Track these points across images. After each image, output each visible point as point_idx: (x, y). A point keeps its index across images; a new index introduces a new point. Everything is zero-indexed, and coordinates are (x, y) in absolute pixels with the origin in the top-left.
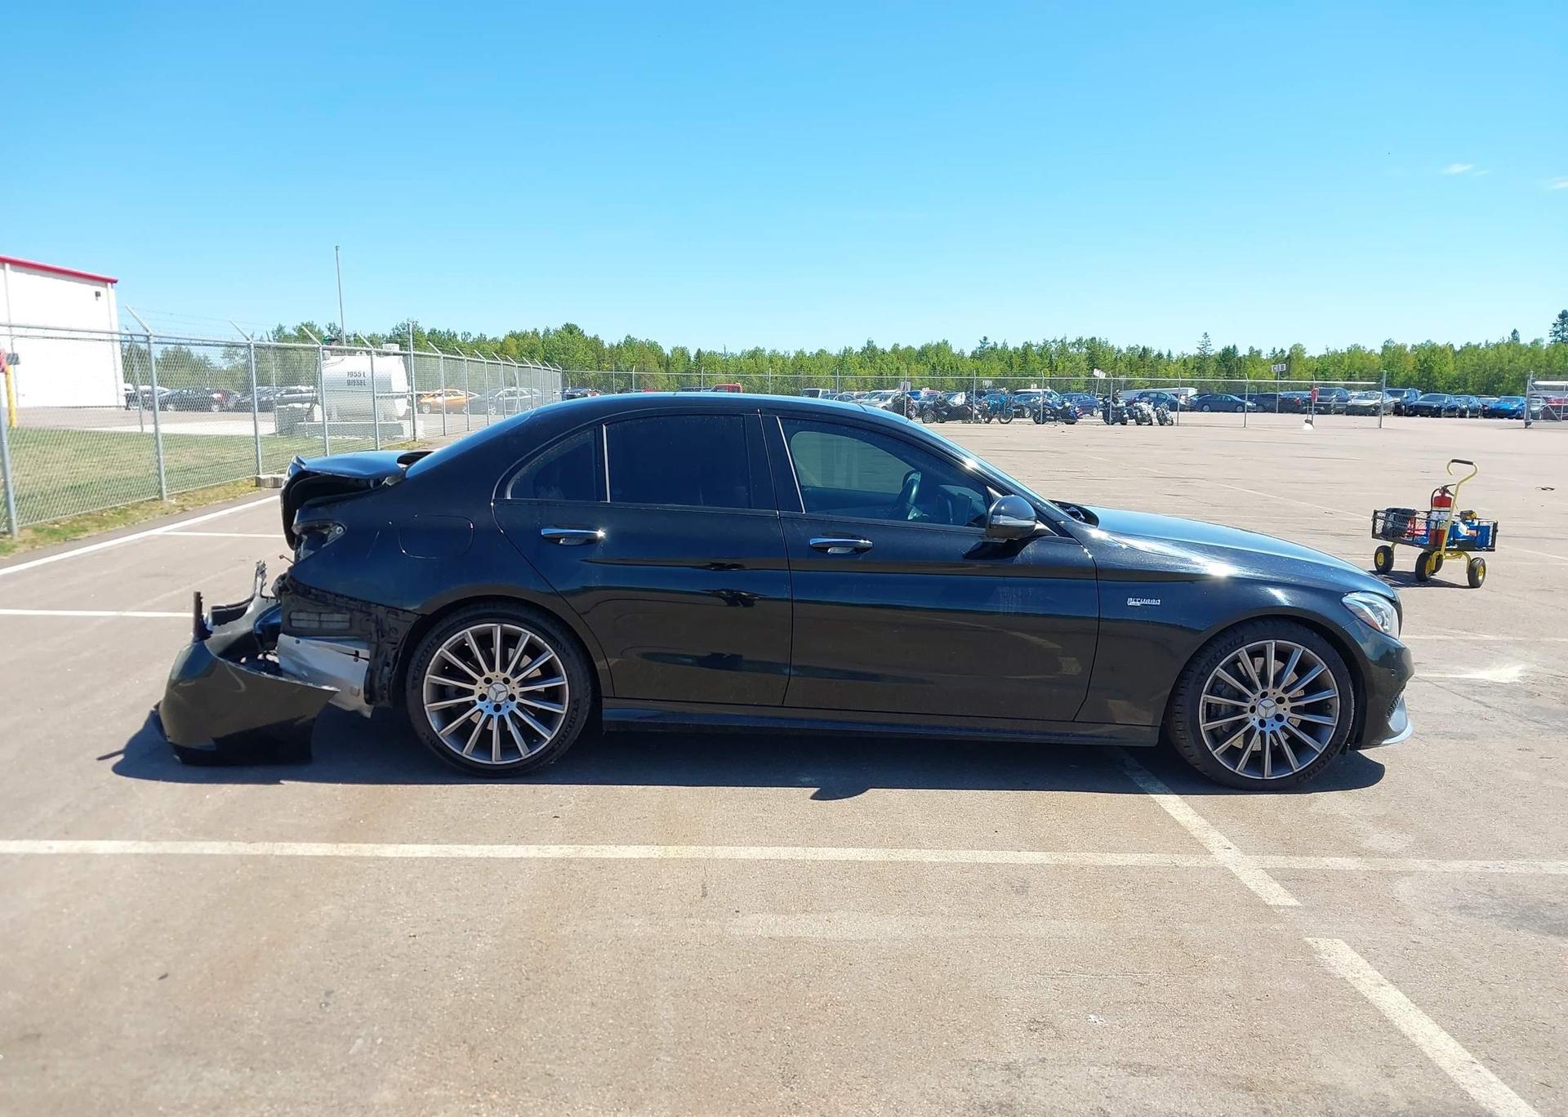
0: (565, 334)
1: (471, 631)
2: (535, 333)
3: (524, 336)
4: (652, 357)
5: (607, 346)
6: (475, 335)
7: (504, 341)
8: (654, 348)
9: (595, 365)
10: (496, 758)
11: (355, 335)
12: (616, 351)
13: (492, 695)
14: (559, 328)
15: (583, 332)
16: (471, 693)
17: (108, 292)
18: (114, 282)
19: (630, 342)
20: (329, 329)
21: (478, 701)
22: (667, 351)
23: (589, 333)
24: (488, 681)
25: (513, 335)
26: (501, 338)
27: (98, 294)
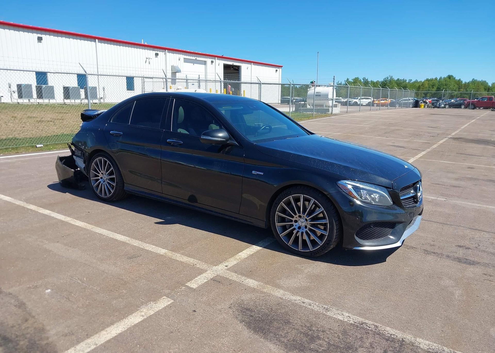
0: (448, 80)
1: (98, 159)
2: (436, 79)
3: (432, 80)
4: (482, 87)
5: (463, 82)
6: (413, 80)
7: (424, 82)
8: (484, 84)
9: (457, 90)
10: (103, 196)
11: (371, 81)
12: (467, 85)
13: (103, 178)
14: (446, 76)
15: (455, 78)
16: (99, 176)
17: (280, 70)
18: (281, 67)
19: (474, 82)
20: (363, 79)
21: (100, 179)
22: (490, 84)
23: (457, 78)
24: (102, 173)
25: (427, 80)
26: (423, 81)
27: (277, 71)
